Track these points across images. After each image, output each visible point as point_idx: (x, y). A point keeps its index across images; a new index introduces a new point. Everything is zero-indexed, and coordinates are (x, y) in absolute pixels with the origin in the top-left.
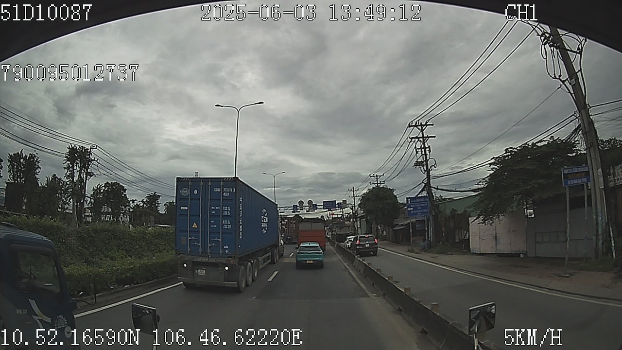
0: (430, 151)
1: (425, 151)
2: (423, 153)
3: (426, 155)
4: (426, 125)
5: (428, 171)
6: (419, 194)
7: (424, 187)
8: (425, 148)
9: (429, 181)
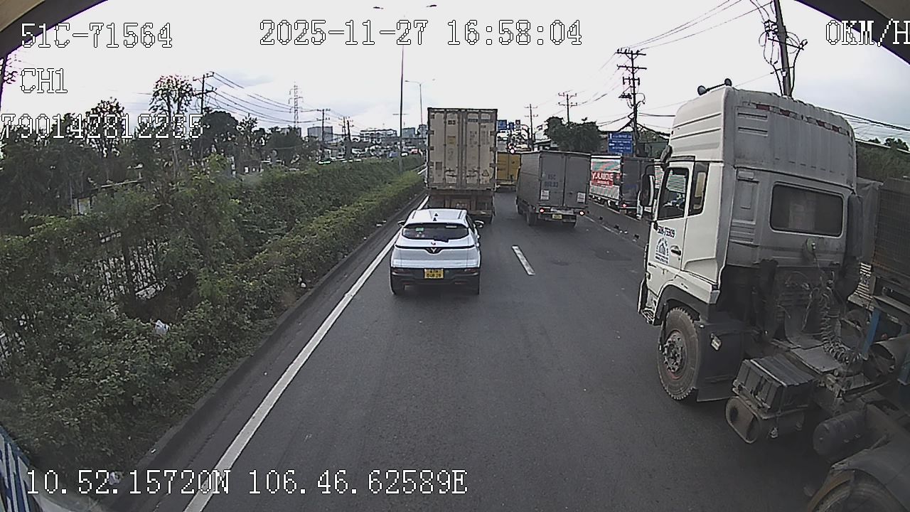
0: (639, 84)
1: (634, 83)
2: (632, 85)
3: (634, 87)
4: (637, 53)
5: (635, 106)
6: (623, 128)
7: (630, 122)
8: (634, 79)
9: (636, 115)
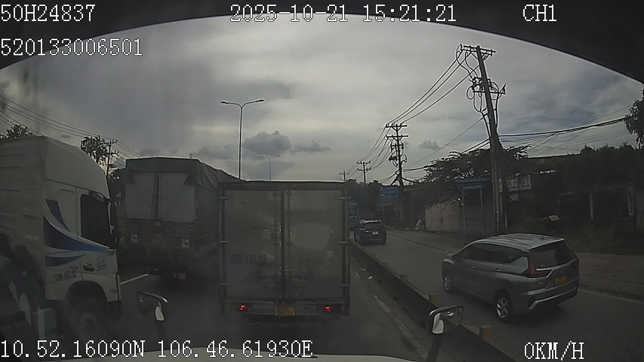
0: (403, 148)
2: (397, 149)
3: (399, 151)
4: (401, 126)
5: (400, 165)
7: (397, 177)
8: (399, 145)
9: (401, 172)
